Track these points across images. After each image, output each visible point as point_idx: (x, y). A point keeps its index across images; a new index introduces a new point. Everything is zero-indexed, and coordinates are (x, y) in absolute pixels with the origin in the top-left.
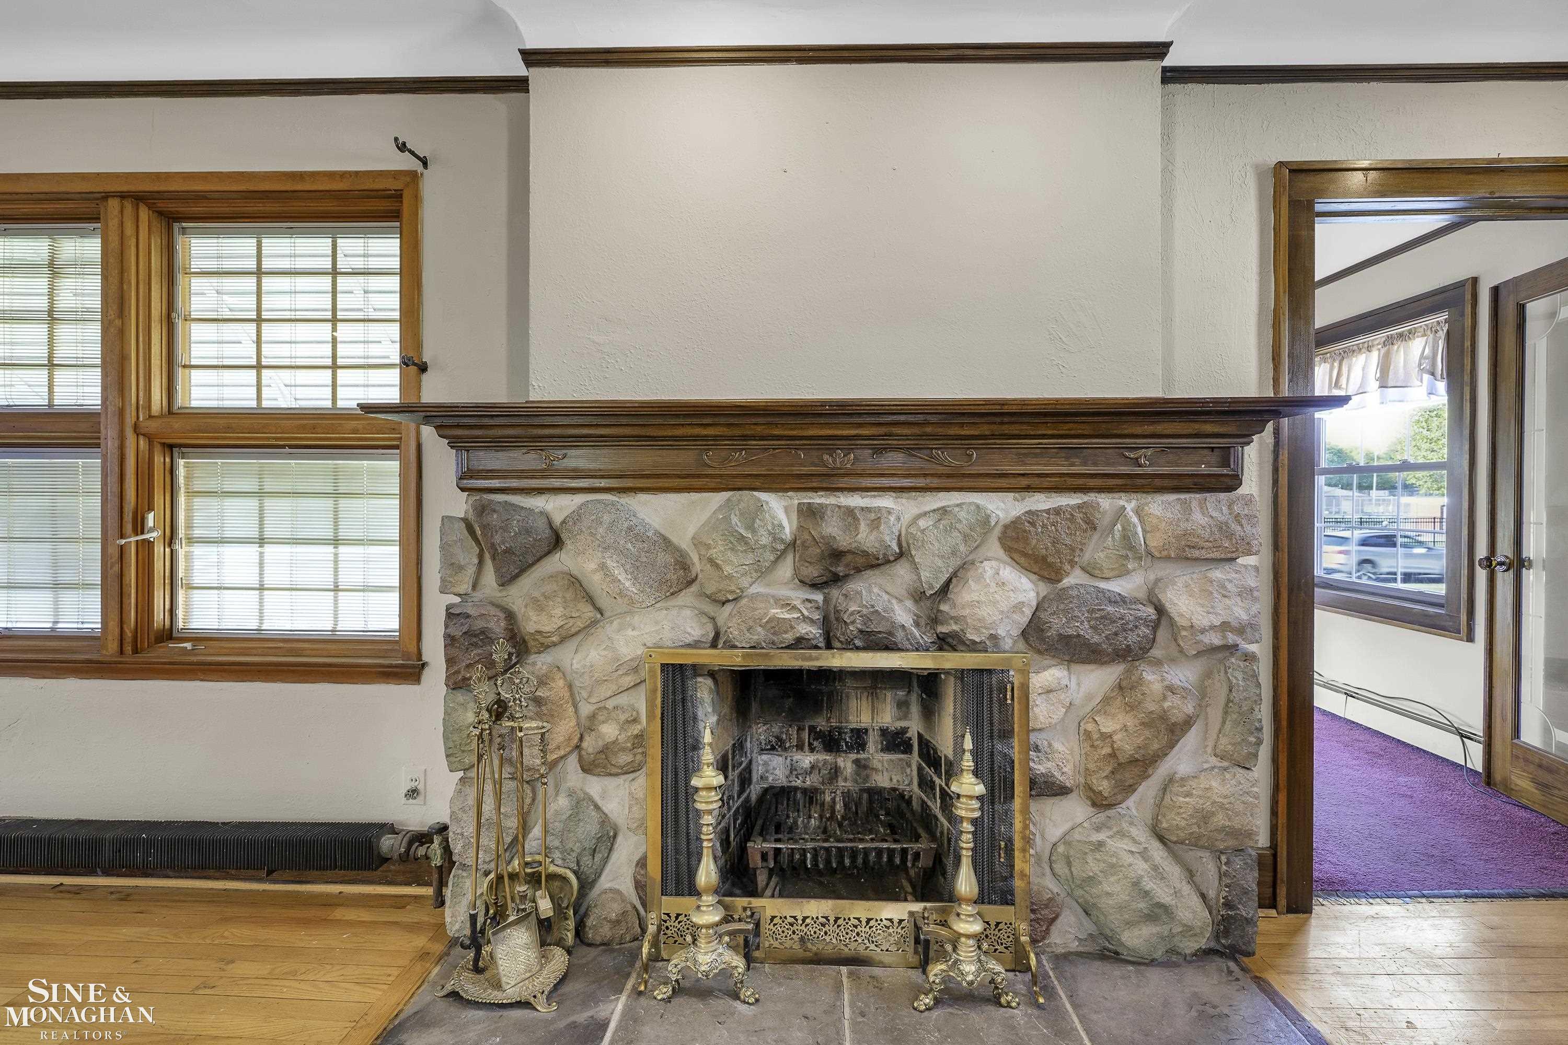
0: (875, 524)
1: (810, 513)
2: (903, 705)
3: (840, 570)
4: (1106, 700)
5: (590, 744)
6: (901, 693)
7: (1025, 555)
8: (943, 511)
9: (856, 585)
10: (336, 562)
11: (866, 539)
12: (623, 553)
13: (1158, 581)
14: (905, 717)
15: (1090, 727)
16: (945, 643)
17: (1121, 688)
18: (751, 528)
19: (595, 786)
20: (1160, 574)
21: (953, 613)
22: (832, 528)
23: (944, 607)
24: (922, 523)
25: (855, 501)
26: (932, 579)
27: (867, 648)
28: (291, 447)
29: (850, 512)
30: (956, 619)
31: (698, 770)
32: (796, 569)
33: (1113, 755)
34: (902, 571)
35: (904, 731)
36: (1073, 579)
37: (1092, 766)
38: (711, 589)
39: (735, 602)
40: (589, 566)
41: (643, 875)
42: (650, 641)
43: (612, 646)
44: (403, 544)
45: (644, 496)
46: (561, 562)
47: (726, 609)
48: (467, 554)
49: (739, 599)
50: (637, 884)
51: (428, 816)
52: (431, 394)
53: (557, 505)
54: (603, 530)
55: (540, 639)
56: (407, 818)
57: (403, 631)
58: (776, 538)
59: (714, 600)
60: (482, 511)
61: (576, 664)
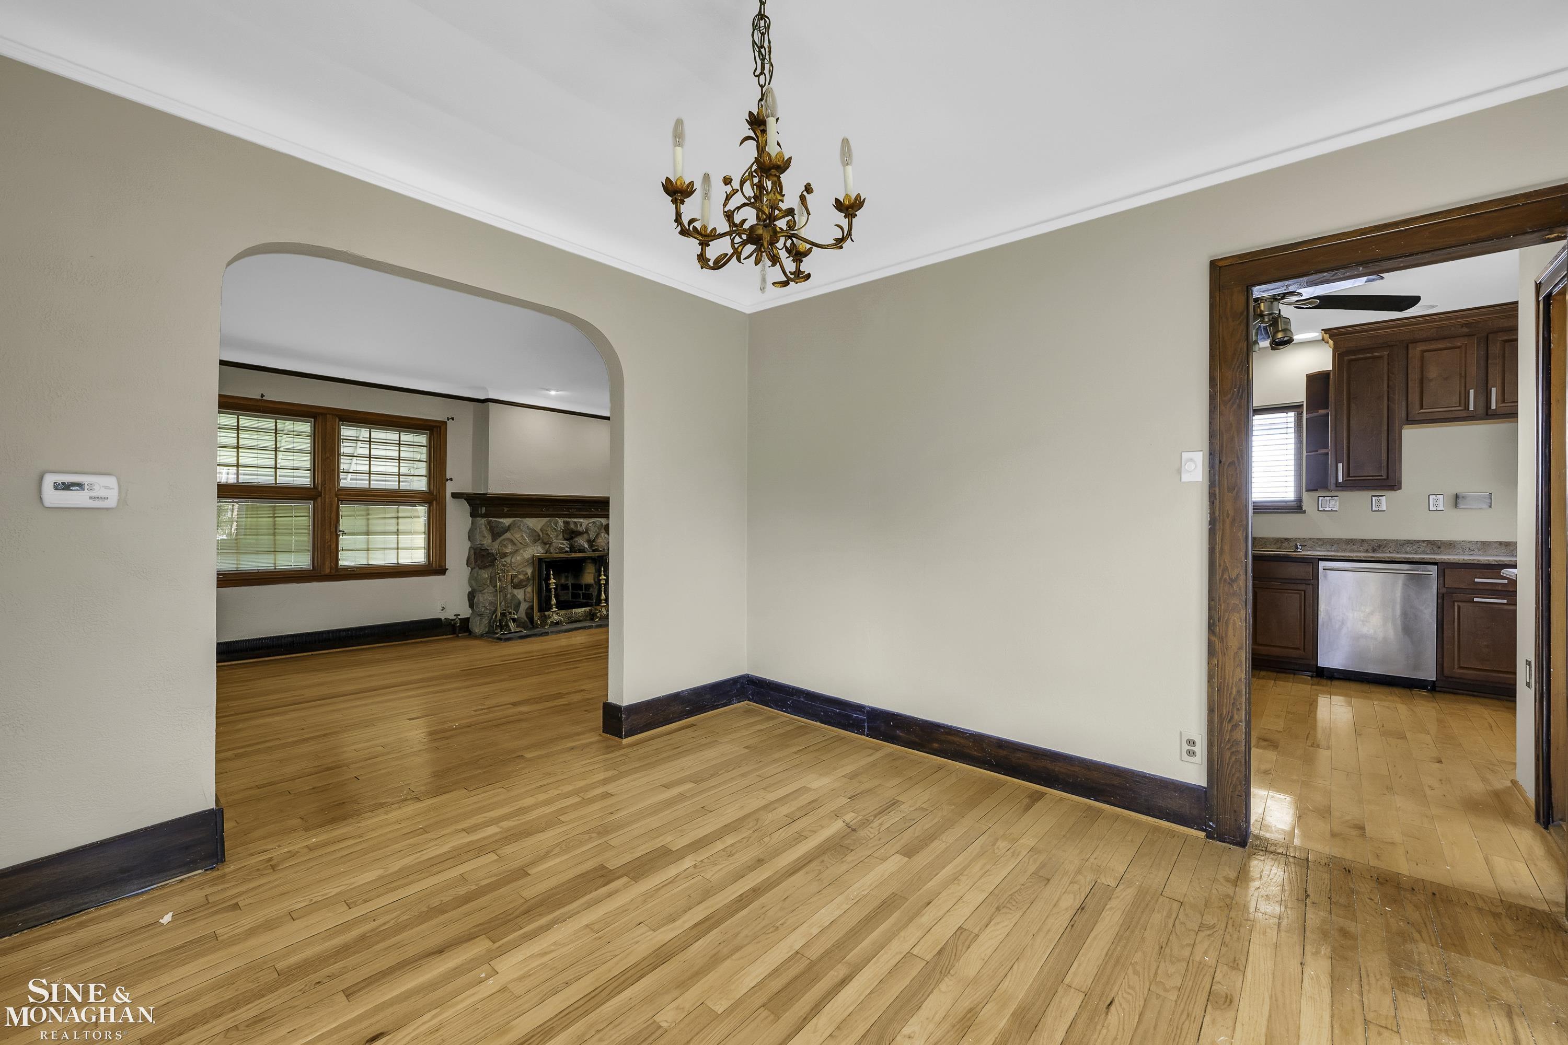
0: (581, 525)
1: (566, 523)
2: (567, 577)
3: (573, 536)
5: (516, 580)
6: (566, 574)
8: (594, 522)
9: (576, 539)
10: (398, 540)
11: (580, 529)
12: (526, 532)
14: (567, 580)
16: (594, 551)
18: (556, 526)
19: (516, 592)
22: (572, 526)
23: (593, 543)
24: (590, 525)
25: (575, 520)
26: (592, 536)
27: (579, 552)
29: (575, 523)
30: (597, 546)
31: (550, 579)
32: (563, 536)
34: (585, 536)
35: (567, 584)
38: (545, 541)
39: (551, 544)
40: (518, 536)
41: (530, 611)
42: (532, 554)
43: (522, 555)
44: (434, 533)
45: (527, 519)
46: (508, 535)
47: (548, 546)
48: (487, 534)
49: (551, 543)
50: (527, 614)
51: (449, 614)
52: (450, 488)
53: (506, 521)
54: (522, 527)
55: (505, 555)
56: (443, 616)
57: (434, 560)
58: (561, 529)
59: (545, 544)
60: (489, 523)
61: (513, 560)
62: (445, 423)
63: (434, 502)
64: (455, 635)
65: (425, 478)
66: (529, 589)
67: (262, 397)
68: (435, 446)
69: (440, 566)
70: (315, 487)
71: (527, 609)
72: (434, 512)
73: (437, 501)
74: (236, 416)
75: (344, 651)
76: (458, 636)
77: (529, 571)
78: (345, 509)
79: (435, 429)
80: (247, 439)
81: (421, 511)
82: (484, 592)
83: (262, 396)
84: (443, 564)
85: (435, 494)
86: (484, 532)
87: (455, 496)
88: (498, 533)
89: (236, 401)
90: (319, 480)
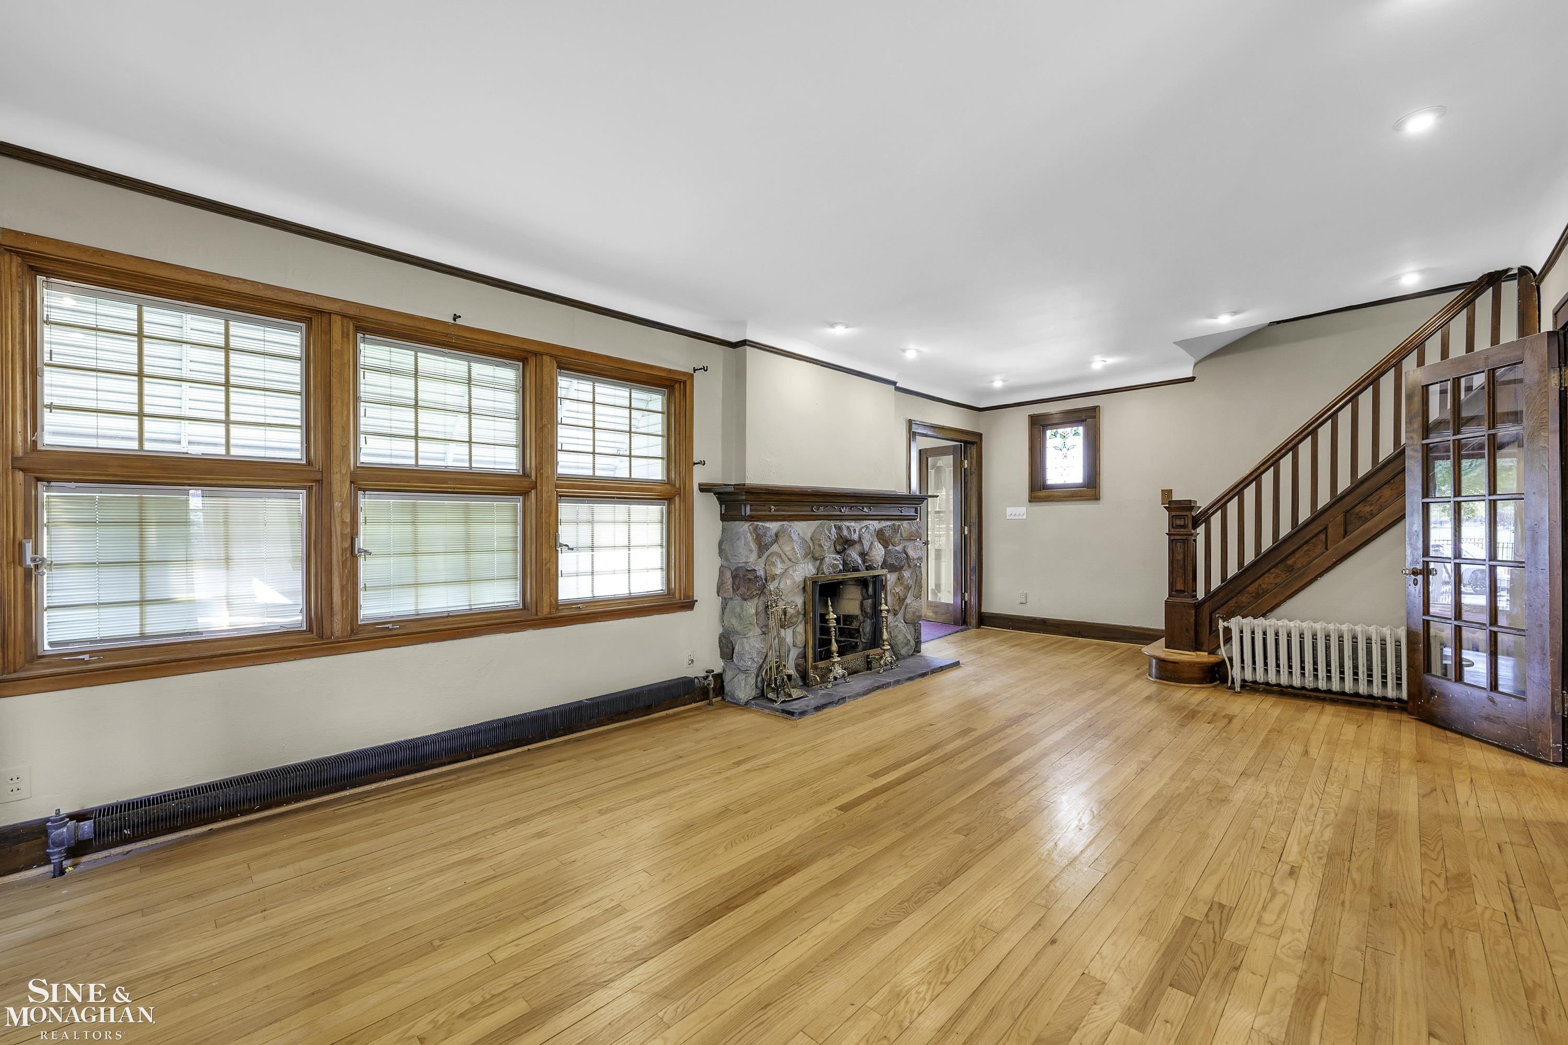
0: (854, 531)
1: (839, 528)
3: (846, 547)
4: (896, 583)
5: (785, 616)
7: (883, 540)
8: (867, 527)
9: (849, 552)
11: (853, 536)
12: (795, 543)
13: (905, 547)
15: (893, 591)
16: (868, 569)
17: (898, 579)
18: (827, 533)
20: (905, 544)
21: (870, 559)
22: (845, 533)
23: (867, 557)
24: (863, 531)
25: (848, 523)
26: (865, 548)
27: (854, 571)
28: (618, 498)
29: (848, 528)
30: (870, 561)
32: (836, 548)
33: (899, 598)
34: (859, 546)
36: (890, 547)
37: (895, 603)
38: (817, 555)
39: (822, 559)
40: (787, 549)
41: (801, 661)
42: (803, 575)
43: (793, 579)
44: (677, 546)
45: (796, 523)
46: (775, 548)
47: (818, 562)
48: (753, 546)
49: (824, 558)
50: (797, 666)
51: (696, 671)
52: (700, 476)
53: (773, 526)
54: (792, 535)
55: (774, 578)
56: (691, 673)
57: (677, 587)
58: (835, 537)
59: (815, 559)
60: (756, 529)
61: (782, 586)
62: (692, 376)
63: (677, 499)
64: (707, 701)
65: (660, 461)
66: (800, 628)
67: (455, 320)
68: (677, 412)
69: (686, 597)
70: (525, 475)
71: (796, 659)
72: (677, 514)
73: (680, 496)
74: (413, 353)
75: (569, 740)
76: (710, 704)
77: (799, 601)
78: (566, 510)
79: (677, 386)
80: (429, 391)
81: (655, 511)
82: (749, 635)
83: (456, 317)
84: (691, 594)
85: (677, 485)
86: (751, 544)
87: (704, 488)
88: (766, 545)
89: (418, 324)
90: (531, 463)
